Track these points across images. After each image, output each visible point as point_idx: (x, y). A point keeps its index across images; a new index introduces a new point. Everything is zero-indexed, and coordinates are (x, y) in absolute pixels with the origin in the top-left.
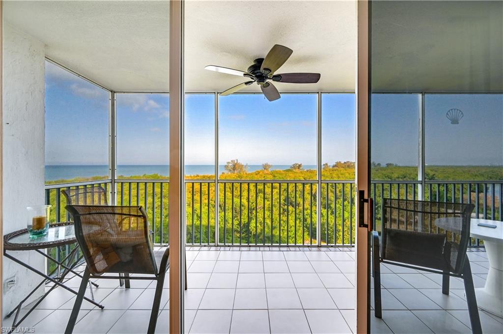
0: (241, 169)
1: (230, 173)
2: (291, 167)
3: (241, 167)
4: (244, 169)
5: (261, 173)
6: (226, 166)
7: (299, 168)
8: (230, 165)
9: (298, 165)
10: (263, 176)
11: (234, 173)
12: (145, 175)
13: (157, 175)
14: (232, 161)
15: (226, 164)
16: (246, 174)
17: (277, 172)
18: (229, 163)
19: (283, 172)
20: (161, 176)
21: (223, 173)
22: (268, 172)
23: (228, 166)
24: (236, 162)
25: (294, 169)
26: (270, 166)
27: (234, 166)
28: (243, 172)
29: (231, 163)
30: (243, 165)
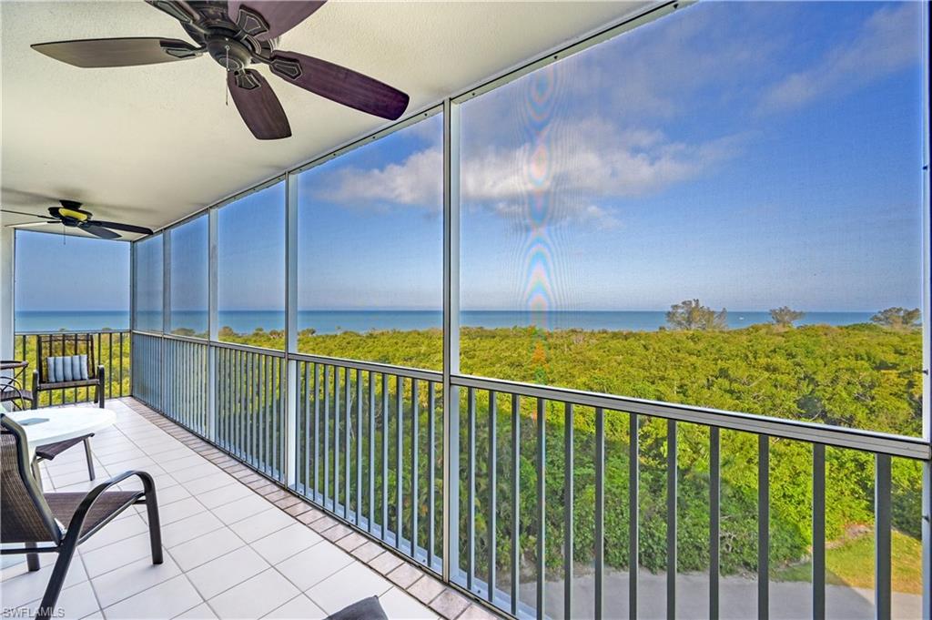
0: (709, 321)
1: (678, 329)
2: (874, 318)
3: (708, 314)
4: (716, 321)
6: (669, 314)
7: (905, 322)
8: (680, 311)
9: (902, 313)
11: (689, 329)
13: (533, 328)
14: (684, 303)
15: (670, 310)
18: (676, 307)
20: (540, 330)
21: (660, 328)
23: (674, 314)
24: (694, 305)
25: (888, 323)
26: (795, 315)
27: (691, 313)
28: (714, 327)
29: (683, 308)
30: (713, 312)
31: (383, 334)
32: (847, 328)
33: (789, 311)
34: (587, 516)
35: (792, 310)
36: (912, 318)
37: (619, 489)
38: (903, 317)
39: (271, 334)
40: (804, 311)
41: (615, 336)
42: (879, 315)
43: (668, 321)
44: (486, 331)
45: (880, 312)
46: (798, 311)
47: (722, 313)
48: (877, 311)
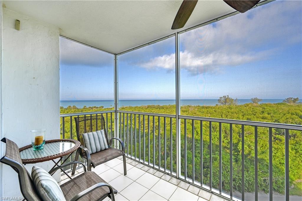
0: (232, 102)
1: (222, 105)
2: (284, 101)
3: (231, 100)
4: (234, 102)
5: (250, 105)
6: (219, 100)
7: (294, 102)
8: (222, 99)
9: (293, 99)
10: (252, 108)
11: (225, 105)
12: (169, 105)
14: (224, 96)
16: (236, 106)
17: (266, 105)
18: (221, 98)
19: (274, 105)
21: (216, 105)
22: (257, 105)
23: (220, 100)
24: (227, 97)
25: (288, 102)
26: (259, 100)
27: (226, 100)
28: (233, 104)
29: (223, 98)
30: (233, 99)
31: (126, 107)
32: (276, 104)
33: (257, 99)
34: (216, 173)
35: (258, 99)
36: (296, 101)
37: (226, 162)
38: (293, 100)
39: (89, 108)
40: (262, 99)
41: (203, 107)
42: (286, 100)
43: (219, 102)
44: (160, 106)
45: (286, 99)
46: (260, 99)
47: (236, 100)
48: (284, 99)
